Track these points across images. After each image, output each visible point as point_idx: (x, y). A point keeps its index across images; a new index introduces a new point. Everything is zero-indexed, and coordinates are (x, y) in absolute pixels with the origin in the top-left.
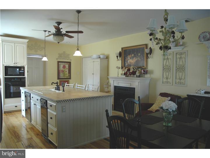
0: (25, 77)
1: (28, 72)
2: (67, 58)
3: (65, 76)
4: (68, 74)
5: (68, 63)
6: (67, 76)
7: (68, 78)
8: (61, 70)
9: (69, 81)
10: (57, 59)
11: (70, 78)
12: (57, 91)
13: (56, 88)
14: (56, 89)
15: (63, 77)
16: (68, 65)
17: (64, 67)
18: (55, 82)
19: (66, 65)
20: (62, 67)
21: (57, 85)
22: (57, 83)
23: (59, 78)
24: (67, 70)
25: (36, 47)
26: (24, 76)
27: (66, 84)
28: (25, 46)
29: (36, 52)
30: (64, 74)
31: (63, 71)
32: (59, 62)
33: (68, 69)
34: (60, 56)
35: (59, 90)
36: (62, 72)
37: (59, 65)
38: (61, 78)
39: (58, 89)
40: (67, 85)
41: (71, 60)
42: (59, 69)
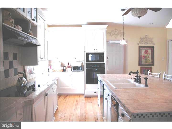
0: (104, 64)
1: (107, 58)
2: (150, 42)
3: (148, 62)
4: (150, 60)
5: (151, 48)
6: (150, 62)
7: (150, 64)
8: (142, 56)
9: (152, 67)
10: (138, 44)
11: (153, 65)
12: (137, 84)
13: (135, 79)
14: (135, 81)
15: (145, 64)
16: (151, 50)
17: (146, 52)
18: (135, 72)
19: (148, 50)
20: (144, 52)
21: (137, 75)
22: (137, 73)
23: (141, 64)
24: (150, 56)
25: (116, 33)
26: (104, 62)
27: (149, 72)
28: (105, 32)
29: (116, 38)
30: (146, 60)
31: (145, 57)
32: (140, 47)
33: (151, 54)
34: (142, 40)
35: (140, 82)
36: (143, 58)
37: (141, 51)
38: (142, 64)
39: (138, 80)
40: (150, 74)
41: (154, 44)
42: (141, 55)
